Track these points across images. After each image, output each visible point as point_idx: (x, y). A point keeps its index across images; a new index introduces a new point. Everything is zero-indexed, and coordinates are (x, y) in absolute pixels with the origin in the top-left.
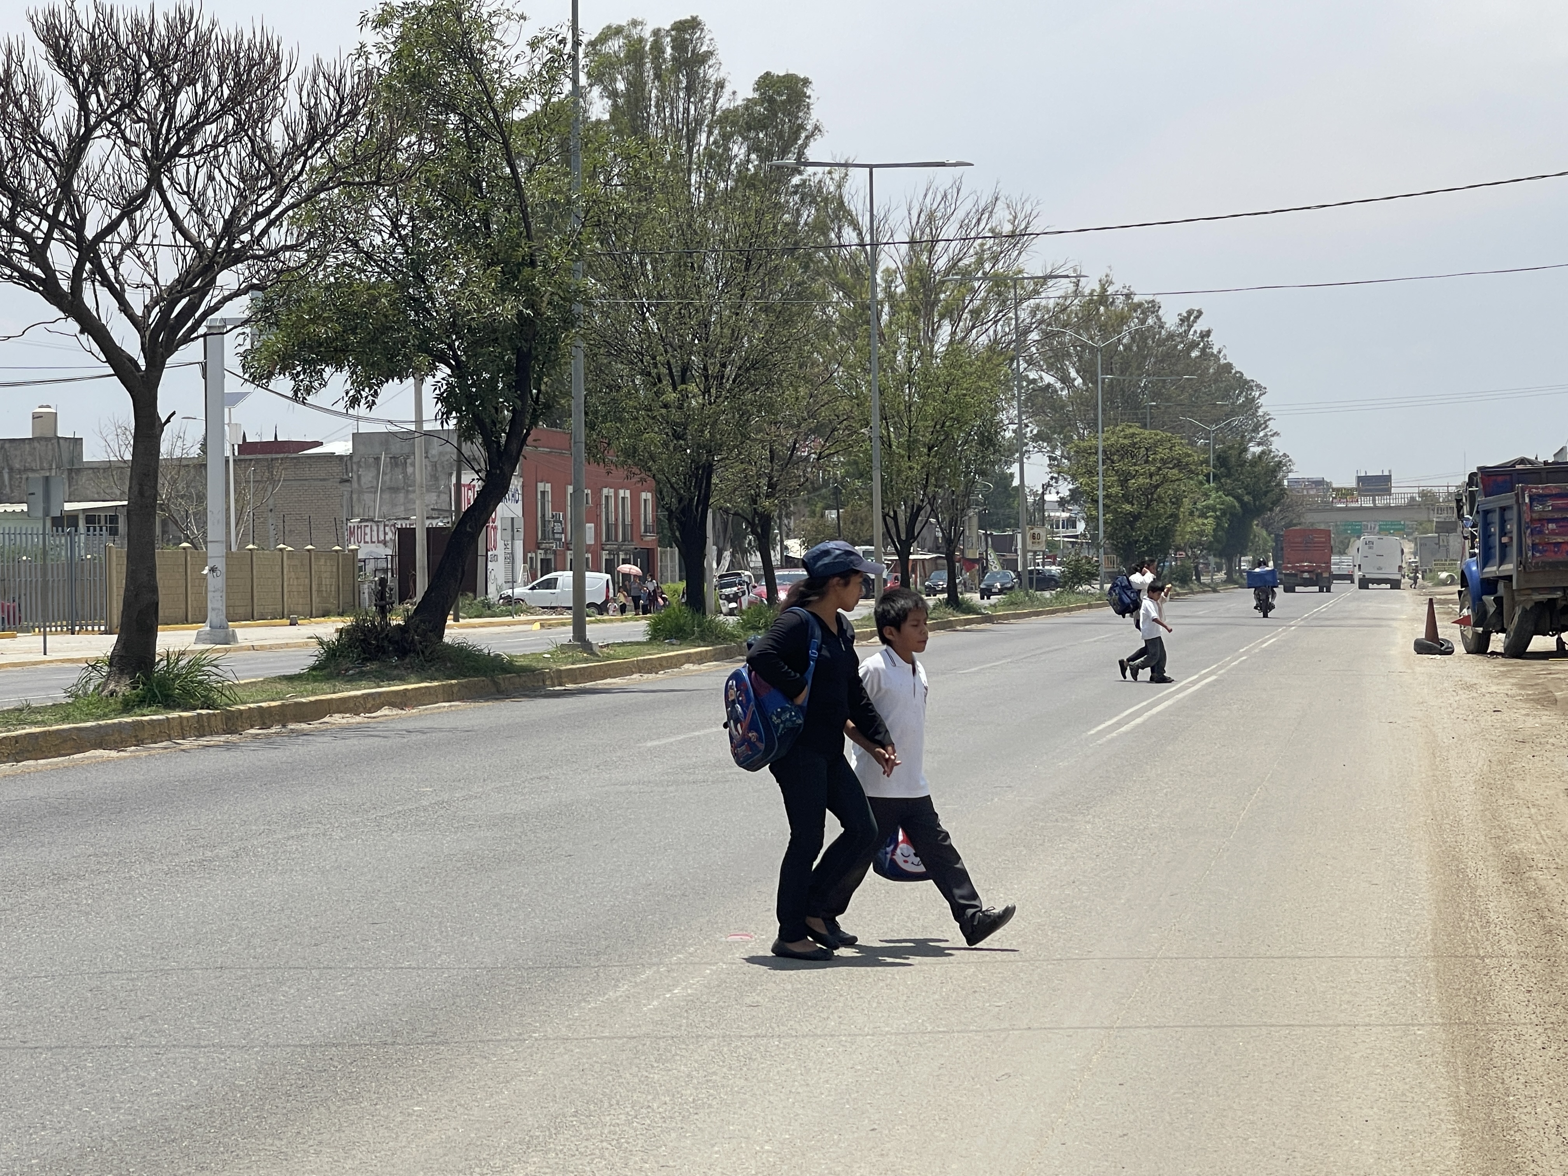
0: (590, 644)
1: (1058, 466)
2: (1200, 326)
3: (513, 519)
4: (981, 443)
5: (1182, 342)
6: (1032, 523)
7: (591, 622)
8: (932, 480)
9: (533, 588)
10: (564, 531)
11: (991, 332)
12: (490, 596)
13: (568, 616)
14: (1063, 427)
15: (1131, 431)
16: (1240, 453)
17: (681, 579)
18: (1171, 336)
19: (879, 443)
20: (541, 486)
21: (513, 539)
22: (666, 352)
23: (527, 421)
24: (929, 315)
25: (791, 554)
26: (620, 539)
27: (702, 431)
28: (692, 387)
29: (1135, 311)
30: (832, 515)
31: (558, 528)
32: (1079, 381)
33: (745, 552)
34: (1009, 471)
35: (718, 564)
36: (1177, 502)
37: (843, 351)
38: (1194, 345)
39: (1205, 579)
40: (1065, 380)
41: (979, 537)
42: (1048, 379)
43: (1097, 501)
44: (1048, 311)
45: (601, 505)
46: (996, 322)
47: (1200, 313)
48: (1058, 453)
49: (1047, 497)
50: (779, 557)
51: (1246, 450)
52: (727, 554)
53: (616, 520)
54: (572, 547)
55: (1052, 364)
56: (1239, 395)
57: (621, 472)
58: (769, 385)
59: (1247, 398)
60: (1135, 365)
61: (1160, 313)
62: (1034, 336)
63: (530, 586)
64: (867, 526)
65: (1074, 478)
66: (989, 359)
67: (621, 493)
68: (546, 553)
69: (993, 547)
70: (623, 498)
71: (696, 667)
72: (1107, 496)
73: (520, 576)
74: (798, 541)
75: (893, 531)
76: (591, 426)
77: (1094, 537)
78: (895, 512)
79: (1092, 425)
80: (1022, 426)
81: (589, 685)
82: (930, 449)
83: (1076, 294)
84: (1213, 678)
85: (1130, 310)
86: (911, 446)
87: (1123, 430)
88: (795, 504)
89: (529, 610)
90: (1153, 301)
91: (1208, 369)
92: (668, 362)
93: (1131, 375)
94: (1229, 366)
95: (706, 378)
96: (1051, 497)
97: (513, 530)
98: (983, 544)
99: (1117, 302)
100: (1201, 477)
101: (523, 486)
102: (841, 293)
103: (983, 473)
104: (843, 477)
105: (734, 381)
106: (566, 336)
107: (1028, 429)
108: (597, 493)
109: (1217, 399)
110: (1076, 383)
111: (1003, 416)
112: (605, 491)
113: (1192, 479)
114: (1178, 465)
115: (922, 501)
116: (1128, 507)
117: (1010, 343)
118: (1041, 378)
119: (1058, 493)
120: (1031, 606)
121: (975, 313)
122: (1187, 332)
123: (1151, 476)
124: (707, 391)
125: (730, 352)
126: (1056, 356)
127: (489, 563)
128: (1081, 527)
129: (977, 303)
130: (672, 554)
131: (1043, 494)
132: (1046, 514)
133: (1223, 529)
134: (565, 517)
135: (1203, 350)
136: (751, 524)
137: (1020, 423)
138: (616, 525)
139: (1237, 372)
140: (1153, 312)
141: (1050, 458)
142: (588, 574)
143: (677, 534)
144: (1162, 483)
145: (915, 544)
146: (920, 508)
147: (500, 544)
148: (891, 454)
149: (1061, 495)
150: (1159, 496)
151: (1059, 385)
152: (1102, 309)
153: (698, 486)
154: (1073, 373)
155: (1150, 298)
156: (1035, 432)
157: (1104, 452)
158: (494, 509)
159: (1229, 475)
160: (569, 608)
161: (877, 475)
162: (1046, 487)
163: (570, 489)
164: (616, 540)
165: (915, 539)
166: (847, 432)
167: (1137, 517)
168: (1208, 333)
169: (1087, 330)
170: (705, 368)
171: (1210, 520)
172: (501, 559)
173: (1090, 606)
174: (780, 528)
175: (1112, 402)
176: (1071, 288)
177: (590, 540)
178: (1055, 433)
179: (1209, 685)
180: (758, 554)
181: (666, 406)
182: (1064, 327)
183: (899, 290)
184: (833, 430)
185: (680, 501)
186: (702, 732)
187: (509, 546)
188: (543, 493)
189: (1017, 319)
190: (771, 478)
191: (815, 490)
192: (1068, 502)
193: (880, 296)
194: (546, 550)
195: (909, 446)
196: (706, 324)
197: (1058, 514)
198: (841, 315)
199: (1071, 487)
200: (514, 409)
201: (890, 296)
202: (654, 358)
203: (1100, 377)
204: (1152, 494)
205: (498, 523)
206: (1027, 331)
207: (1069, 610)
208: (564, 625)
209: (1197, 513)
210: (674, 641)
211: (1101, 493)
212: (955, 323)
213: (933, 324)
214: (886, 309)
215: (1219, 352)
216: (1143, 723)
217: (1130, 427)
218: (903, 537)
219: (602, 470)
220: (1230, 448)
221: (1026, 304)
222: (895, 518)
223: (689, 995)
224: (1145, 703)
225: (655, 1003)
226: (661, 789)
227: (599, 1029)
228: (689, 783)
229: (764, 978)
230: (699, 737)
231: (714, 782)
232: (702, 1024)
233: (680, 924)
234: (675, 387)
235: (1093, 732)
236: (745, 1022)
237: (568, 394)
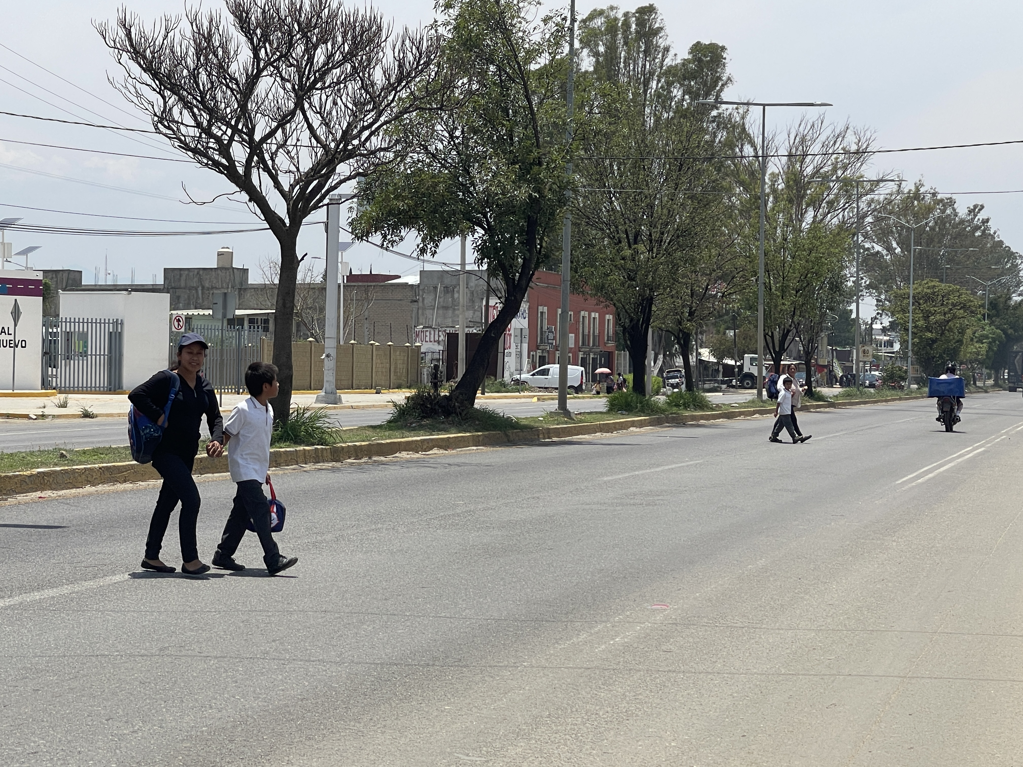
0: (569, 412)
1: (882, 306)
2: (982, 216)
3: (521, 329)
4: (831, 289)
5: (969, 226)
6: (863, 343)
7: (571, 398)
8: (798, 313)
9: (533, 375)
10: (555, 338)
11: (840, 216)
12: (505, 379)
13: (555, 394)
14: (887, 280)
15: (933, 284)
16: (1006, 301)
17: (630, 372)
18: (962, 221)
19: (763, 287)
20: (540, 309)
21: (521, 342)
22: (625, 223)
23: (533, 266)
24: (799, 205)
25: (703, 358)
26: (591, 344)
27: (647, 276)
28: (641, 247)
29: (938, 204)
30: (732, 333)
31: (551, 336)
32: (898, 250)
33: (672, 356)
34: (849, 308)
35: (655, 363)
36: (962, 332)
37: (742, 226)
38: (977, 228)
39: (979, 384)
40: (889, 249)
41: (828, 351)
42: (878, 248)
43: (908, 330)
44: (879, 204)
45: (579, 322)
46: (844, 210)
47: (982, 207)
48: (883, 297)
49: (874, 326)
50: (695, 360)
51: (1010, 298)
52: (661, 357)
53: (589, 332)
54: (559, 349)
55: (881, 238)
56: (1007, 262)
57: (593, 301)
58: (692, 247)
59: (1012, 264)
60: (936, 240)
61: (955, 206)
62: (869, 219)
63: (532, 373)
64: (753, 341)
65: (893, 315)
66: (838, 234)
67: (593, 315)
68: (542, 352)
69: (837, 358)
70: (594, 318)
71: (638, 430)
72: (916, 327)
73: (525, 367)
74: (708, 350)
75: (771, 345)
76: (575, 270)
77: (905, 354)
78: (772, 333)
79: (906, 279)
80: (859, 279)
81: (567, 439)
82: (797, 292)
83: (898, 192)
84: (983, 449)
85: (935, 204)
86: (784, 290)
87: (927, 283)
88: (707, 325)
89: (531, 389)
90: (951, 198)
91: (986, 244)
92: (626, 230)
93: (934, 247)
94: (1001, 242)
95: (651, 242)
96: (877, 326)
97: (521, 337)
98: (831, 356)
99: (927, 198)
100: (979, 316)
101: (529, 308)
102: (741, 188)
103: (831, 309)
104: (739, 309)
105: (669, 244)
106: (560, 211)
107: (863, 281)
108: (577, 313)
109: (992, 264)
110: (896, 251)
111: (847, 272)
112: (582, 313)
113: (973, 316)
114: (964, 307)
115: (791, 326)
116: (929, 335)
117: (852, 224)
118: (873, 247)
119: (881, 324)
120: (861, 398)
121: (831, 204)
122: (973, 219)
123: (945, 314)
124: (651, 250)
125: (667, 225)
126: (883, 233)
127: (506, 358)
128: (897, 347)
129: (832, 197)
130: (625, 355)
131: (872, 324)
132: (873, 337)
133: (993, 350)
134: (555, 329)
135: (984, 232)
136: (677, 337)
137: (857, 277)
138: (589, 336)
139: (1006, 247)
140: (950, 206)
141: (878, 300)
142: (569, 367)
143: (628, 342)
144: (952, 319)
145: (785, 354)
146: (789, 331)
147: (513, 345)
148: (771, 294)
149: (884, 325)
150: (950, 328)
151: (885, 252)
152: (916, 202)
153: (643, 311)
154: (895, 245)
155: (949, 196)
156: (868, 283)
157: (914, 297)
158: (510, 322)
159: (997, 316)
160: (556, 389)
161: (761, 308)
162: (874, 319)
163: (560, 311)
164: (589, 345)
165: (785, 351)
166: (742, 279)
167: (934, 341)
168: (987, 220)
169: (905, 216)
170: (650, 235)
171: (985, 345)
172: (513, 355)
173: (900, 399)
174: (696, 341)
175: (920, 265)
176: (895, 188)
177: (572, 345)
178: (881, 283)
179: (979, 454)
180: (681, 357)
181: (623, 259)
182: (890, 214)
183: (780, 187)
184: (733, 278)
185: (631, 321)
186: (641, 472)
187: (519, 347)
188: (542, 313)
189: (858, 207)
190: (691, 308)
191: (720, 316)
192: (888, 330)
193: (767, 191)
194: (543, 350)
195: (782, 290)
196: (651, 206)
197: (881, 337)
198: (741, 203)
199: (890, 319)
200: (525, 257)
201: (774, 191)
202: (616, 227)
203: (912, 248)
204: (945, 326)
205: (512, 332)
206: (865, 216)
207: (886, 401)
208: (553, 399)
209: (975, 340)
210: (624, 412)
211: (910, 325)
212: (816, 210)
213: (802, 209)
214: (771, 199)
215: (995, 233)
216: (933, 478)
217: (932, 281)
218: (777, 349)
219: (580, 298)
220: (999, 297)
221: (864, 198)
222: (772, 337)
223: (626, 642)
224: (935, 464)
225: (603, 647)
226: (612, 508)
227: (566, 662)
228: (631, 505)
229: (675, 634)
230: (638, 475)
231: (646, 505)
232: (633, 662)
233: (621, 597)
234: (630, 247)
235: (899, 482)
236: (662, 662)
237: (560, 249)
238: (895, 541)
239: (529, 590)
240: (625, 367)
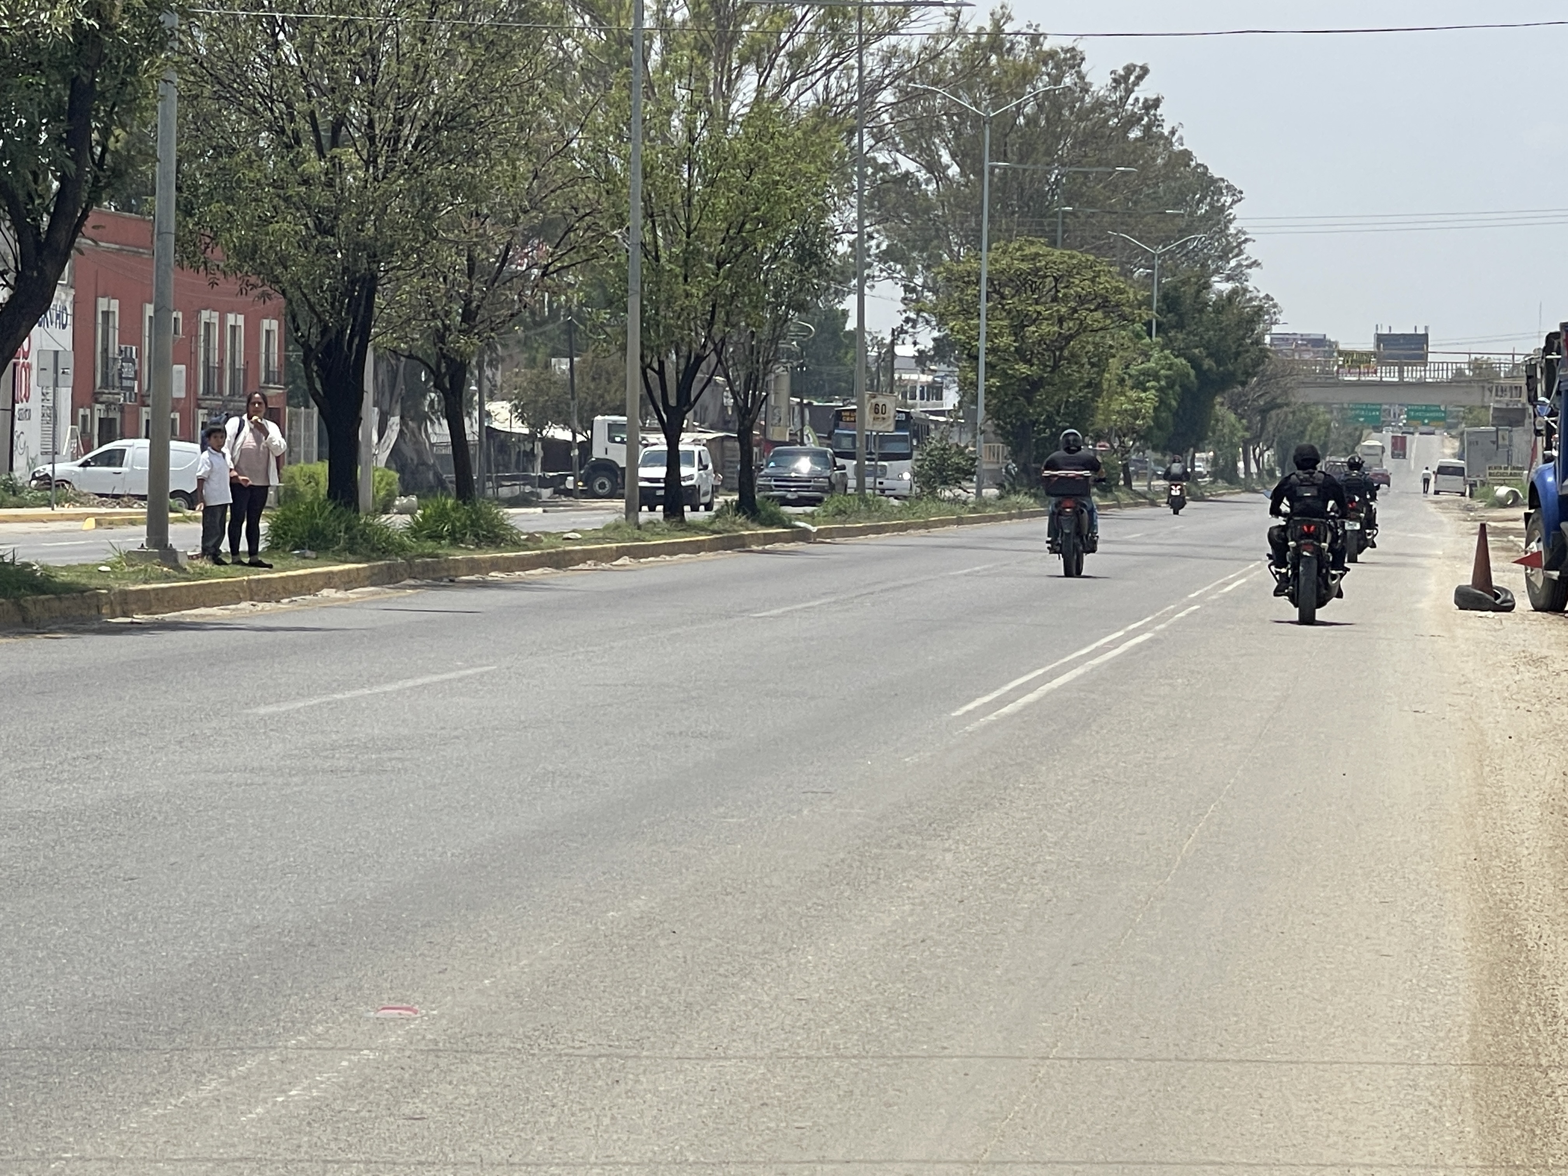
0: (174, 552)
1: (917, 301)
2: (1143, 92)
3: (56, 353)
4: (800, 260)
5: (1116, 115)
6: (875, 389)
7: (177, 520)
8: (721, 315)
9: (85, 464)
10: (137, 376)
11: (820, 87)
12: (16, 474)
13: (140, 510)
14: (927, 242)
15: (1033, 250)
16: (1199, 292)
17: (320, 459)
18: (1099, 105)
19: (639, 253)
20: (103, 304)
21: (56, 385)
22: (309, 95)
23: (84, 197)
24: (724, 58)
25: (495, 425)
26: (227, 391)
27: (362, 223)
28: (349, 156)
29: (1046, 64)
30: (564, 365)
31: (128, 370)
32: (954, 170)
33: (422, 418)
34: (841, 307)
35: (380, 437)
36: (1100, 364)
37: (587, 109)
38: (1133, 120)
39: (1138, 485)
40: (933, 166)
41: (791, 408)
42: (907, 164)
43: (976, 358)
44: (910, 59)
45: (197, 336)
46: (828, 73)
47: (1145, 71)
48: (919, 281)
49: (899, 350)
50: (476, 428)
51: (1207, 286)
52: (395, 421)
53: (221, 361)
54: (150, 401)
55: (913, 142)
56: (1200, 201)
57: (231, 285)
58: (471, 155)
59: (1211, 205)
60: (1042, 148)
61: (1084, 67)
62: (887, 96)
63: (80, 461)
64: (615, 383)
65: (942, 320)
66: (815, 129)
67: (231, 319)
68: (107, 410)
69: (812, 424)
70: (233, 328)
71: (340, 594)
72: (991, 351)
73: (66, 445)
74: (507, 405)
75: (657, 394)
76: (186, 209)
77: (971, 416)
78: (661, 364)
79: (973, 239)
80: (863, 238)
81: (170, 616)
82: (720, 265)
83: (953, 33)
84: (1148, 636)
85: (1037, 61)
86: (688, 262)
87: (1020, 249)
88: (505, 346)
89: (78, 499)
90: (1073, 49)
91: (1154, 159)
92: (312, 113)
93: (1035, 163)
94: (1187, 155)
95: (372, 140)
96: (906, 350)
97: (56, 371)
98: (797, 420)
99: (1018, 48)
100: (1138, 326)
101: (75, 302)
102: (587, 18)
103: (801, 307)
104: (581, 305)
105: (415, 147)
106: (151, 64)
107: (873, 243)
108: (192, 317)
109: (1167, 206)
110: (950, 172)
111: (834, 220)
112: (205, 315)
113: (1124, 328)
114: (1104, 304)
115: (704, 346)
116: (1023, 368)
117: (849, 106)
118: (896, 162)
119: (915, 343)
120: (868, 518)
121: (797, 57)
122: (1123, 100)
123: (1061, 320)
124: (371, 161)
125: (411, 102)
126: (919, 128)
127: (17, 422)
128: (951, 399)
129: (800, 40)
130: (309, 417)
131: (893, 344)
132: (896, 376)
133: (1169, 407)
134: (139, 353)
135: (1148, 128)
136: (435, 373)
137: (860, 232)
138: (221, 369)
139: (1198, 165)
140: (1072, 67)
141: (906, 288)
142: (173, 444)
143: (318, 386)
144: (1078, 333)
145: (690, 415)
146: (700, 359)
147: (36, 393)
148: (658, 271)
149: (921, 347)
150: (1073, 355)
151: (922, 175)
152: (994, 59)
153: (352, 309)
154: (946, 157)
155: (1068, 43)
156: (884, 247)
157: (990, 280)
158: (27, 334)
159: (1180, 326)
160: (143, 498)
161: (634, 303)
162: (897, 333)
163: (149, 310)
164: (221, 392)
165: (691, 406)
166: (590, 234)
167: (1036, 384)
168: (1157, 103)
169: (970, 89)
170: (371, 125)
171: (1151, 394)
172: (36, 415)
173: (960, 521)
174: (479, 383)
175: (1005, 206)
176: (947, 23)
177: (179, 390)
178: (914, 248)
179: (1140, 647)
180: (445, 422)
181: (305, 182)
182: (935, 84)
183: (678, 17)
184: (569, 230)
185: (324, 332)
186: (348, 695)
187: (50, 397)
188: (106, 314)
189: (861, 69)
190: (468, 303)
191: (537, 324)
192: (932, 359)
193: (648, 23)
194: (109, 405)
195: (686, 261)
196: (373, 56)
197: (914, 377)
198: (586, 52)
199: (936, 334)
200: (64, 174)
201: (664, 25)
202: (289, 106)
203: (987, 164)
204: (1061, 349)
205: (33, 359)
206: (877, 87)
207: (927, 526)
208: (133, 523)
209: (1129, 382)
210: (308, 553)
211: (982, 345)
212: (763, 72)
213: (730, 70)
214: (657, 45)
215: (1173, 133)
217: (1032, 243)
218: (673, 402)
219: (202, 281)
220: (1184, 283)
221: (875, 46)
222: (661, 373)
223: (314, 1099)
224: (1040, 672)
225: (259, 1110)
226: (280, 781)
227: (170, 1149)
228: (324, 771)
229: (433, 1076)
230: (342, 701)
231: (362, 772)
232: (333, 1145)
233: (304, 990)
234: (321, 155)
235: (959, 713)
236: (403, 1143)
237: (151, 156)
238: (949, 850)
239: (76, 978)
240: (309, 445)
